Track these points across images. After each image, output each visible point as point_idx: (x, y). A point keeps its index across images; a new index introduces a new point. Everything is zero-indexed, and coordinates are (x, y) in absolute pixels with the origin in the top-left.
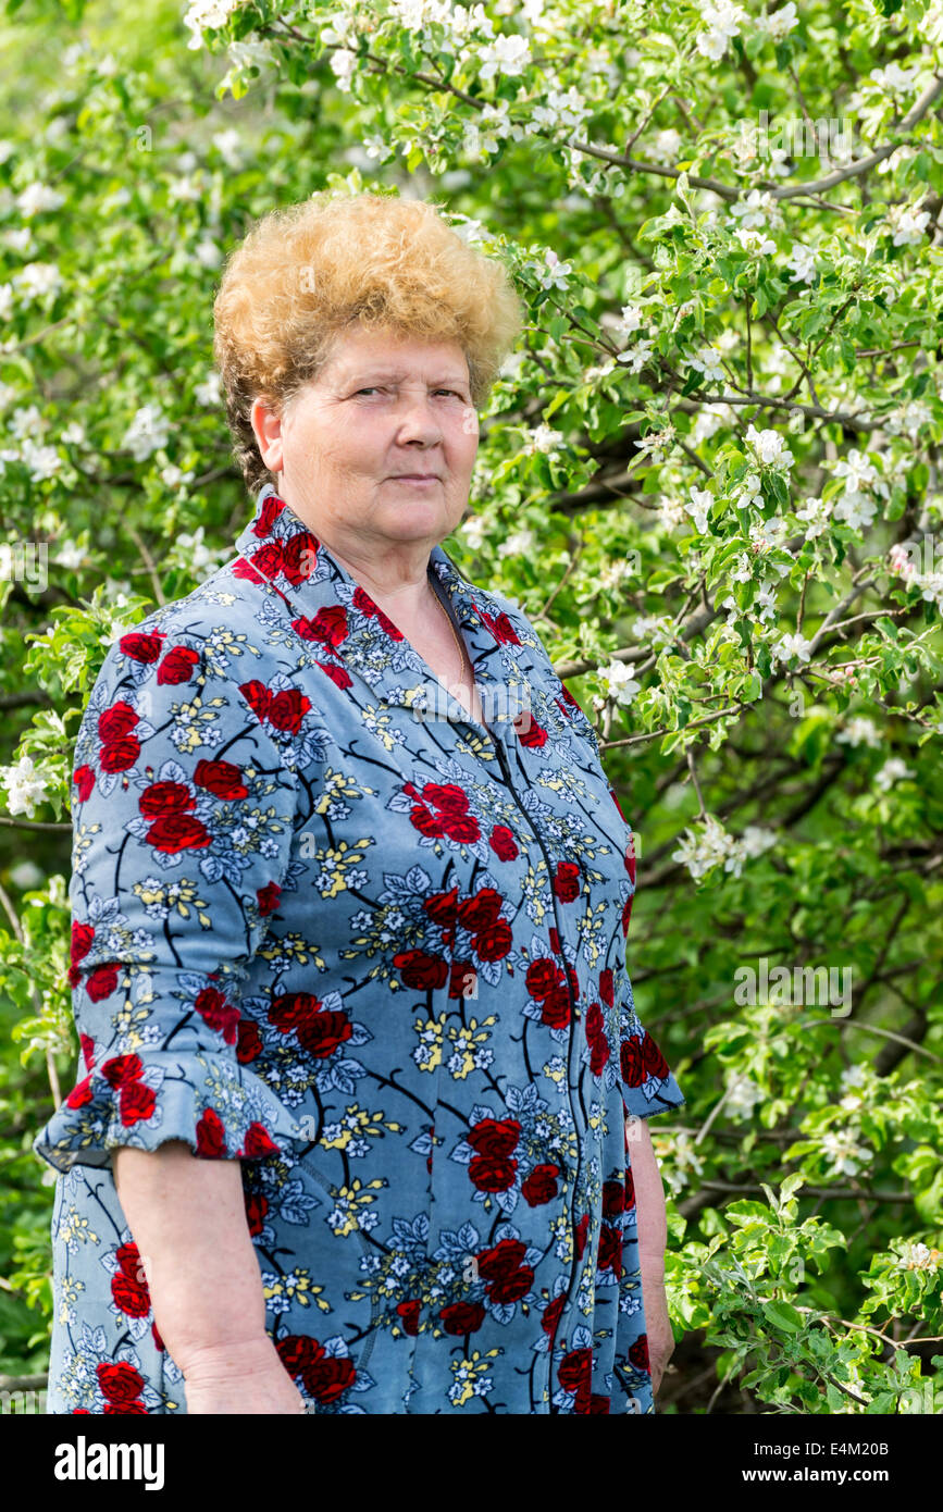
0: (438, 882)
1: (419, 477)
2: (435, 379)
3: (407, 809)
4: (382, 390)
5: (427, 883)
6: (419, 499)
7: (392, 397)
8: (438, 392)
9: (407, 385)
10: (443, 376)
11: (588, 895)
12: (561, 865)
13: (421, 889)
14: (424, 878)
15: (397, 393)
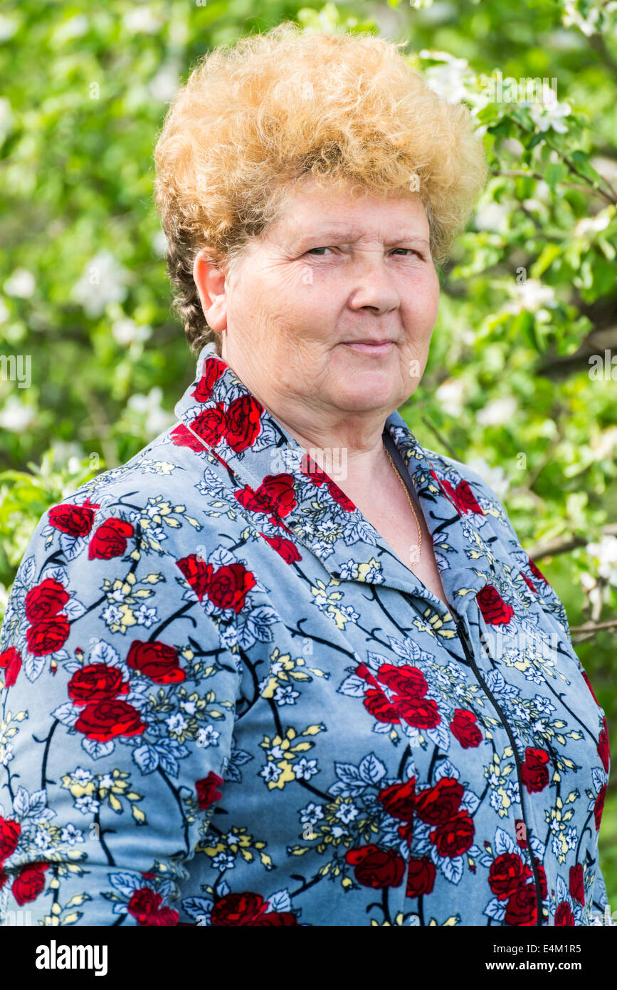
0: (394, 772)
1: (374, 343)
2: (393, 238)
3: (360, 693)
4: (336, 249)
5: (382, 772)
6: (373, 368)
7: (346, 257)
8: (396, 250)
9: (361, 244)
10: (401, 234)
11: (558, 784)
12: (529, 751)
13: (376, 779)
14: (380, 767)
15: (351, 252)
